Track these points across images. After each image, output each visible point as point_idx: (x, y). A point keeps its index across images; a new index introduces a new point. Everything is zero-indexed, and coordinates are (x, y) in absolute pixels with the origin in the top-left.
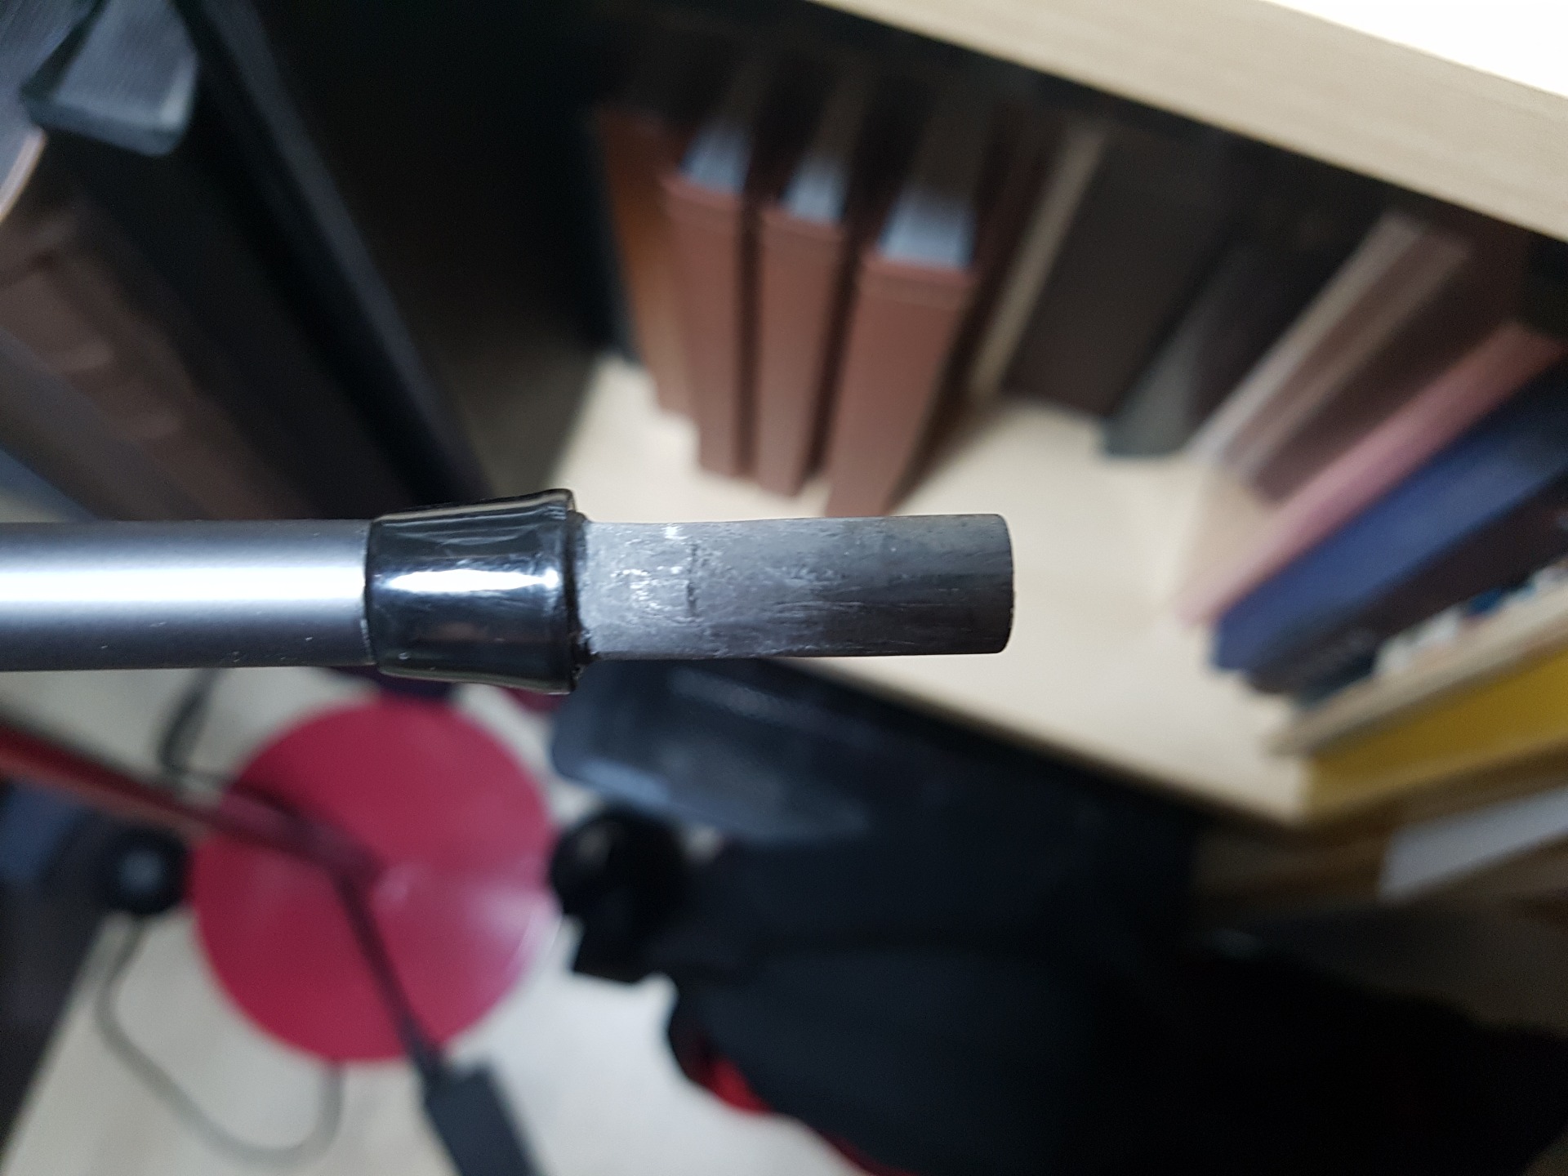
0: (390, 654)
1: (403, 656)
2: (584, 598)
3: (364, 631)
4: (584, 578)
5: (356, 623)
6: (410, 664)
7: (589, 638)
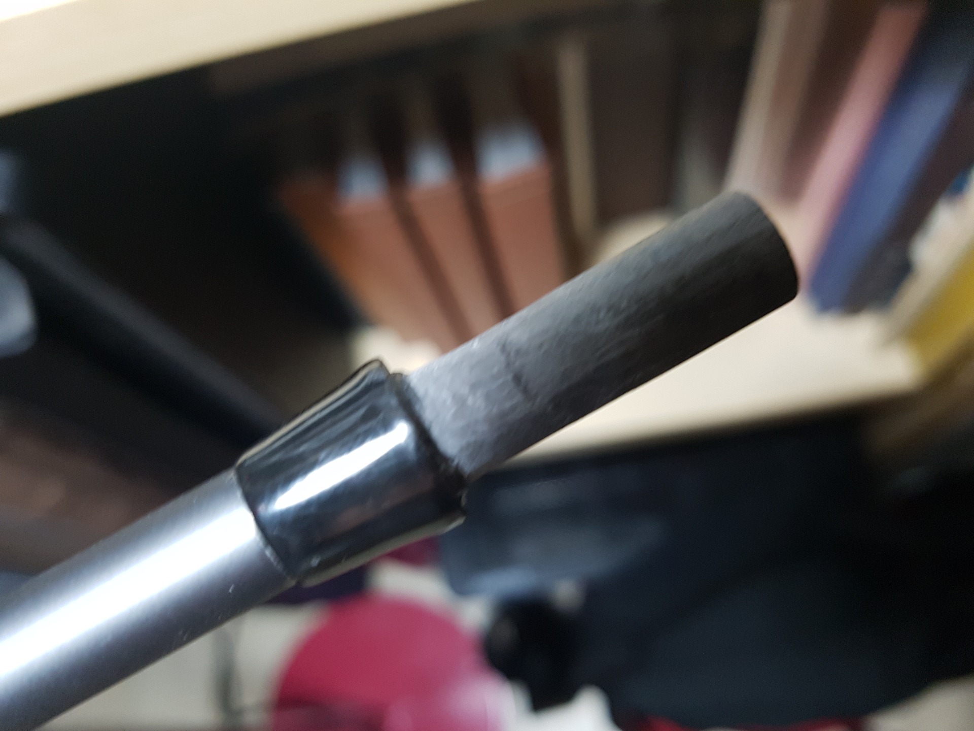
0: (304, 567)
1: (315, 561)
2: (436, 432)
3: (272, 559)
4: (428, 415)
5: (262, 555)
6: (324, 566)
7: (458, 465)
